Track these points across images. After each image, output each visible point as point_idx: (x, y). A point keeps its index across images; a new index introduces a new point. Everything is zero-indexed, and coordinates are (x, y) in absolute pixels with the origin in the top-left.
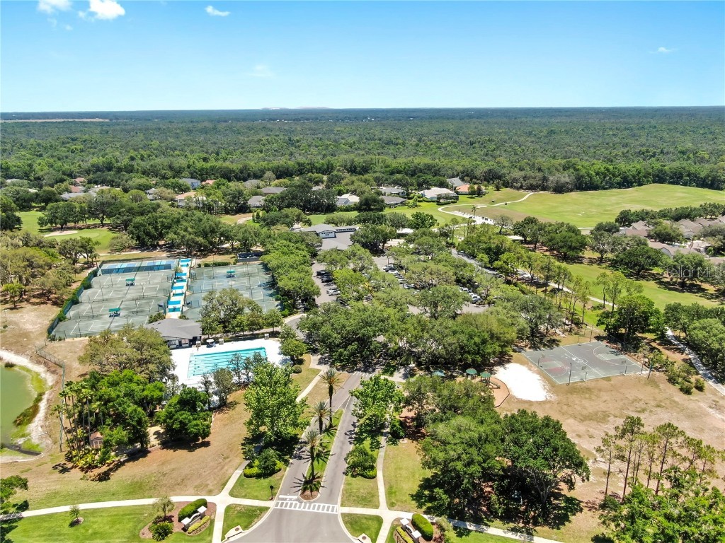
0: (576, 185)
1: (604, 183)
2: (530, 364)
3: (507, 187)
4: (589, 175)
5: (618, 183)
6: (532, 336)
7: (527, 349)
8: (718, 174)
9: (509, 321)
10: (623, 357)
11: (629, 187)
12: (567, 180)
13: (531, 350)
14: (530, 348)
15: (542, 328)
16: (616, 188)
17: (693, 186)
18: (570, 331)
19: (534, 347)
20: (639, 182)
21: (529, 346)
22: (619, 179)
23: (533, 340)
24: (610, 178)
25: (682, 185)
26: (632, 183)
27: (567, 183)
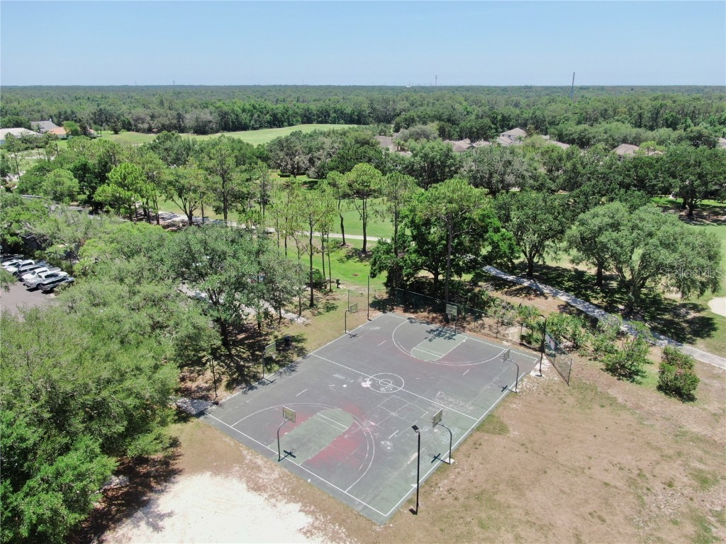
0: (220, 124)
1: (253, 122)
2: (248, 455)
3: (129, 130)
4: (233, 111)
5: (269, 122)
6: (225, 343)
7: (222, 394)
8: (363, 109)
9: (143, 318)
10: (463, 338)
11: (280, 127)
12: (210, 118)
13: (237, 393)
14: (230, 386)
15: (250, 315)
16: (267, 127)
17: (342, 124)
18: (312, 305)
19: (242, 379)
20: (289, 121)
21: (225, 379)
22: (268, 116)
23: (230, 356)
24: (259, 116)
25: (331, 123)
26: (283, 122)
27: (210, 122)
